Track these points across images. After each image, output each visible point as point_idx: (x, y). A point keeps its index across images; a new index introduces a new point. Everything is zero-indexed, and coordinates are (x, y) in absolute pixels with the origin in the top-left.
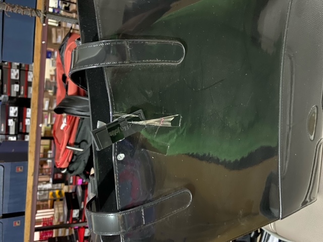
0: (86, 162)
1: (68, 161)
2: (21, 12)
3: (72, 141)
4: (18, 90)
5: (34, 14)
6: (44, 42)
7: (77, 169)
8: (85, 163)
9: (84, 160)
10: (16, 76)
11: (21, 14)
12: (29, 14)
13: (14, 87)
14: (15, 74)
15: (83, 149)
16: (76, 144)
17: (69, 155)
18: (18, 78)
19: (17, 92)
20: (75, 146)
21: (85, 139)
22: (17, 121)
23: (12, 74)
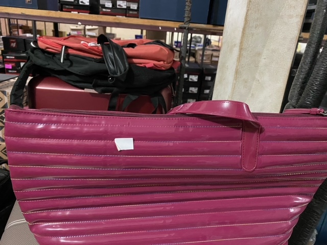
0: (47, 67)
1: (48, 48)
2: (187, 8)
3: (70, 51)
4: (106, 6)
5: (186, 19)
6: (160, 28)
7: (37, 57)
8: (46, 65)
9: (49, 64)
10: (119, 5)
11: (185, 8)
12: (186, 15)
13: (109, 3)
14: (121, 5)
15: (63, 62)
16: (67, 56)
17: (55, 48)
18: (118, 7)
19: (104, 5)
20: (66, 55)
21: (74, 65)
22: (75, 4)
23: (121, 2)
